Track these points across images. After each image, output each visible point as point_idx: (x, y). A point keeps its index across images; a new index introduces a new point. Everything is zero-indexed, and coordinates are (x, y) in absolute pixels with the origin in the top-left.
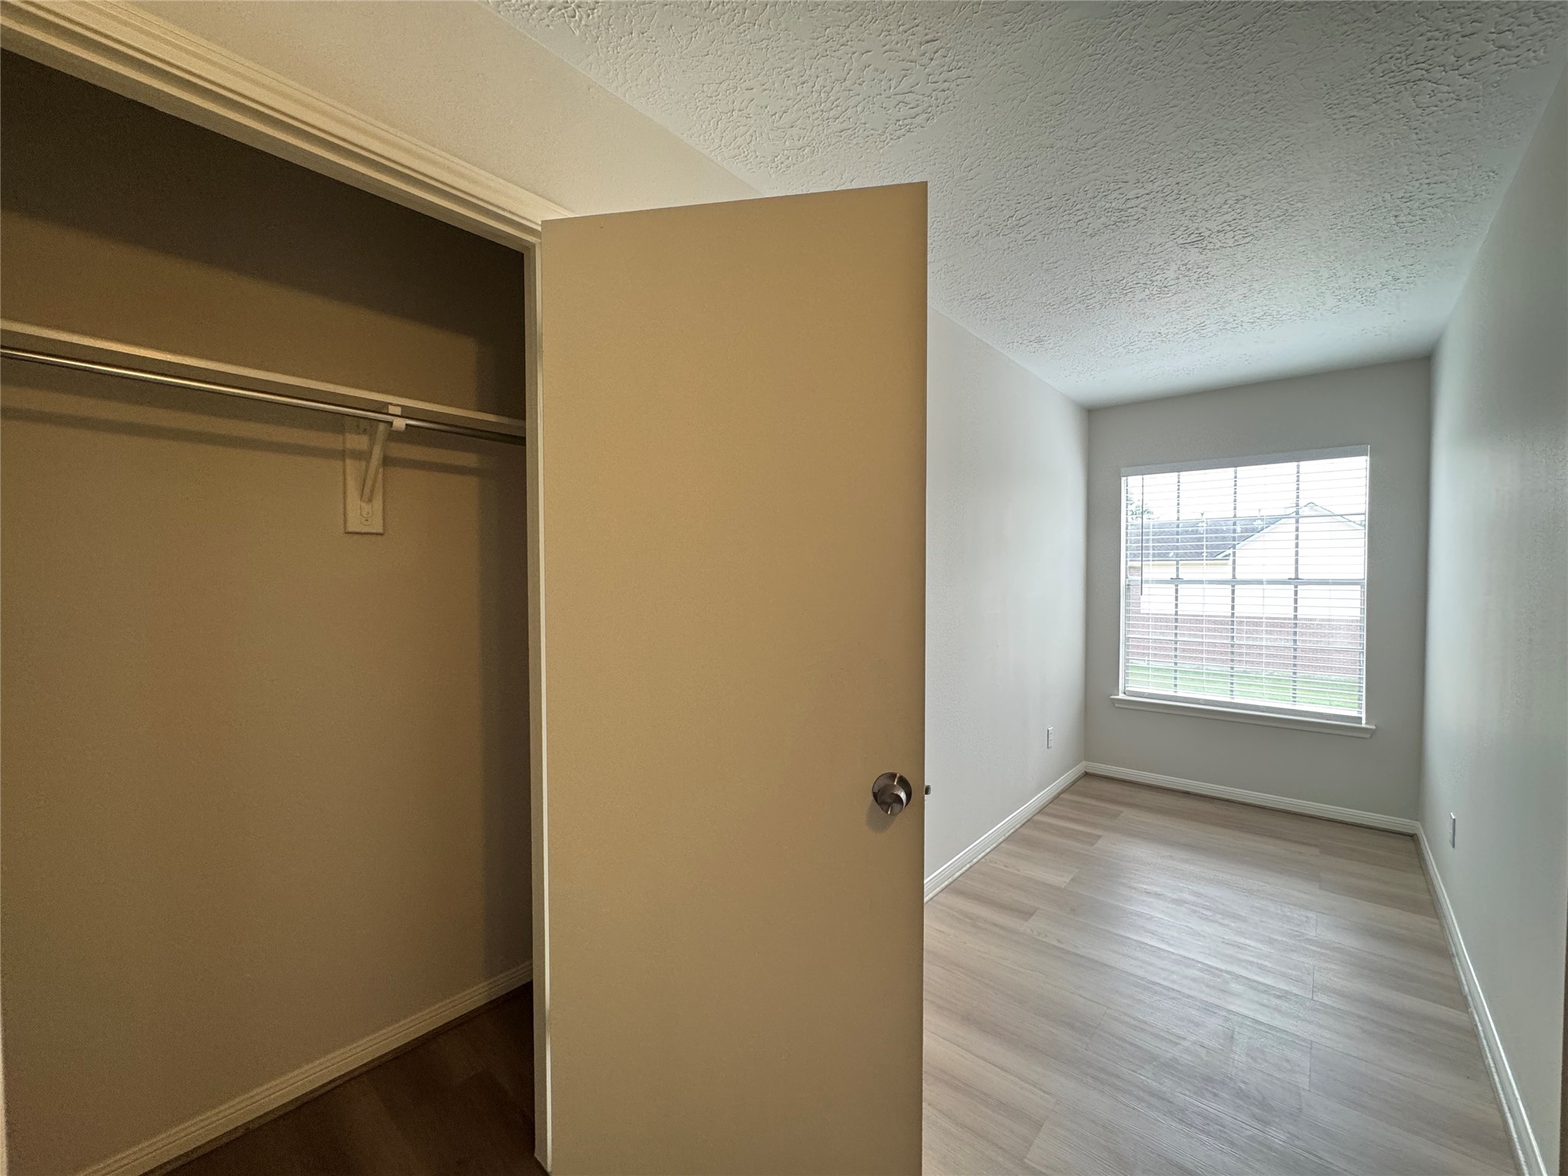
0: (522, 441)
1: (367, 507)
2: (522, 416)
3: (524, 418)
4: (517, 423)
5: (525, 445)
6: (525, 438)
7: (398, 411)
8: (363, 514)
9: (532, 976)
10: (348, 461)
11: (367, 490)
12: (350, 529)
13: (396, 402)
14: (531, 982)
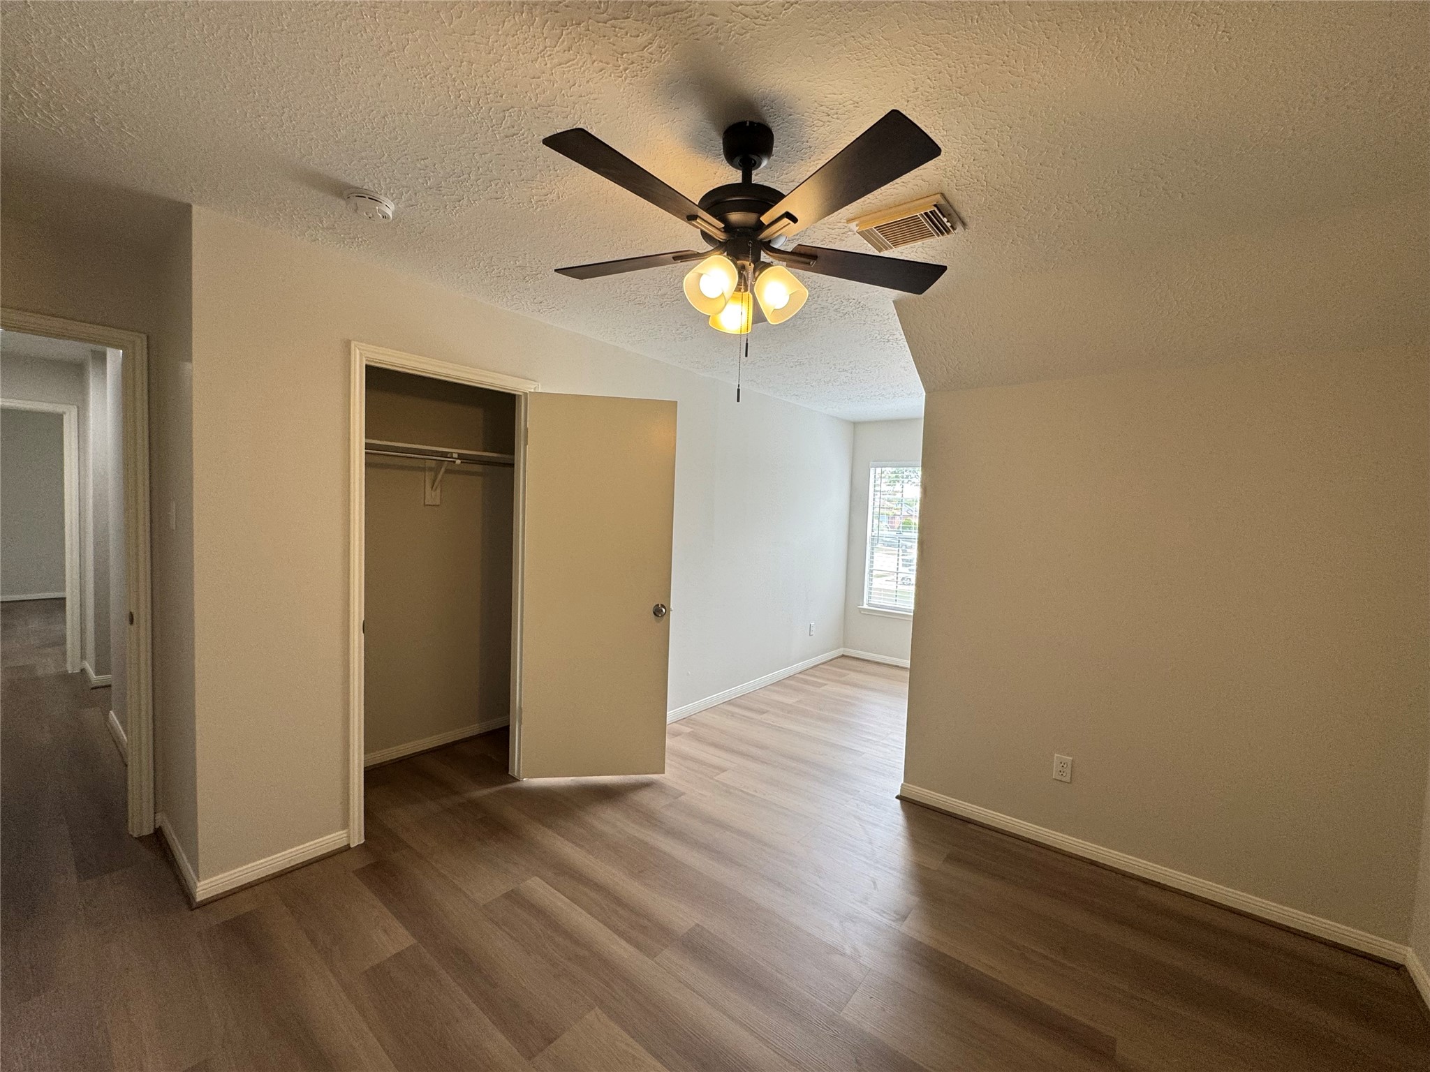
0: (512, 465)
1: (434, 493)
2: (513, 453)
3: (514, 454)
4: (511, 457)
5: (514, 467)
6: (514, 465)
7: (455, 456)
8: (433, 497)
9: (509, 722)
10: (427, 474)
11: (434, 488)
12: (426, 504)
13: (455, 452)
14: (509, 726)
